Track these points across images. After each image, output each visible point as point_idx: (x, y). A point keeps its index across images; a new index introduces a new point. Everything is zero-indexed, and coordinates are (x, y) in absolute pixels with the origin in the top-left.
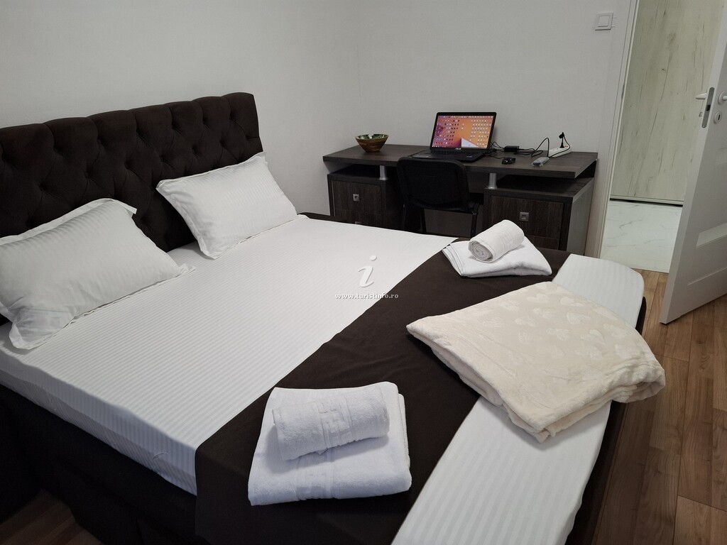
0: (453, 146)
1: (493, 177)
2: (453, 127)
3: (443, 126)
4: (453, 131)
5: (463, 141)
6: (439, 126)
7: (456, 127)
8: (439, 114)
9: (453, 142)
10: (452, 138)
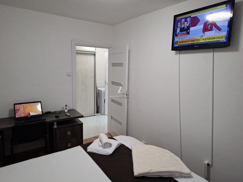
0: (26, 116)
1: (55, 123)
2: (24, 108)
3: (19, 109)
4: (24, 110)
5: (30, 113)
6: (17, 109)
7: (25, 108)
8: (14, 104)
9: (26, 114)
10: (25, 112)
